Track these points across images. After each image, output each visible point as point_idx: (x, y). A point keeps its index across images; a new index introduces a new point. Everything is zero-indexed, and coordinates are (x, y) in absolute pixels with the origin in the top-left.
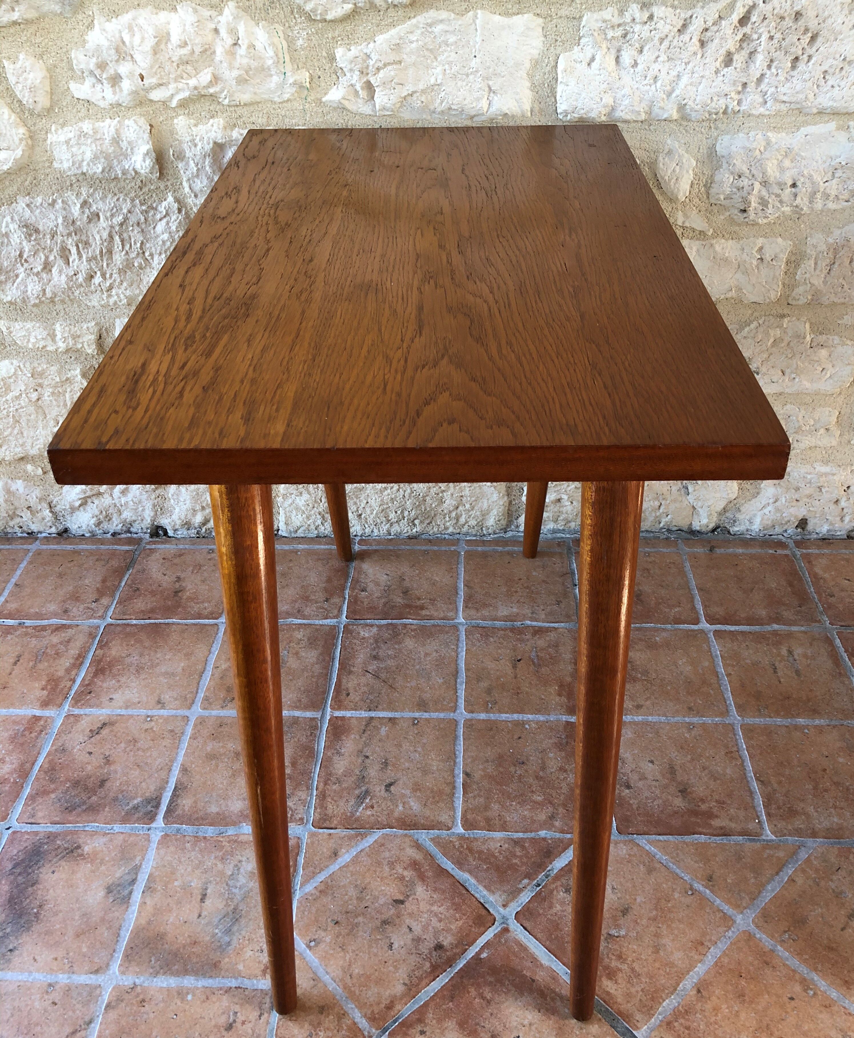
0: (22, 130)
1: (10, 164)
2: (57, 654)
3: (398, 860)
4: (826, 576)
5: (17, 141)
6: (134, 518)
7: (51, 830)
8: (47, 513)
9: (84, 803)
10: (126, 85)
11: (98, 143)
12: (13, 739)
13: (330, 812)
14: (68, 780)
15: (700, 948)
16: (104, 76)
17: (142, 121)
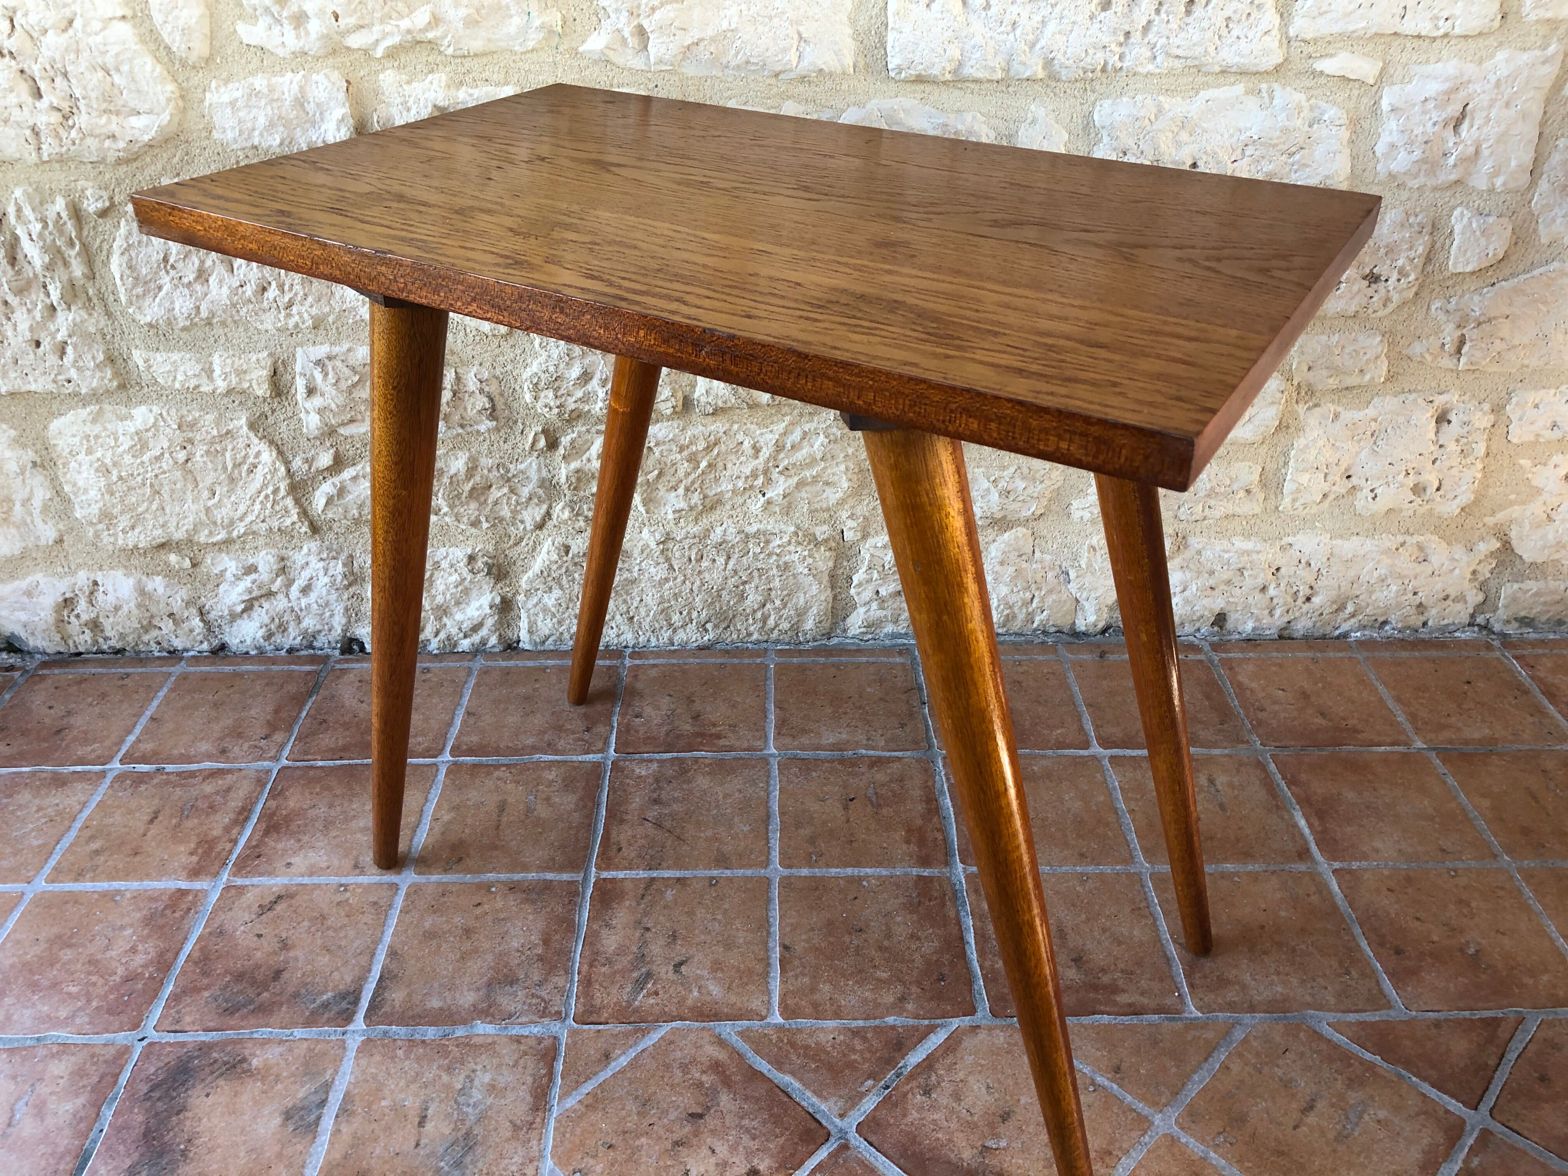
0: (171, 87)
1: (153, 133)
2: (211, 807)
3: (694, 1061)
4: (1254, 685)
5: (163, 102)
6: (318, 627)
7: (203, 1039)
8: (197, 622)
9: (251, 1002)
10: (315, 27)
11: (275, 105)
12: (148, 921)
13: (597, 1002)
14: (227, 972)
15: (1107, 1159)
16: (285, 14)
17: (336, 76)
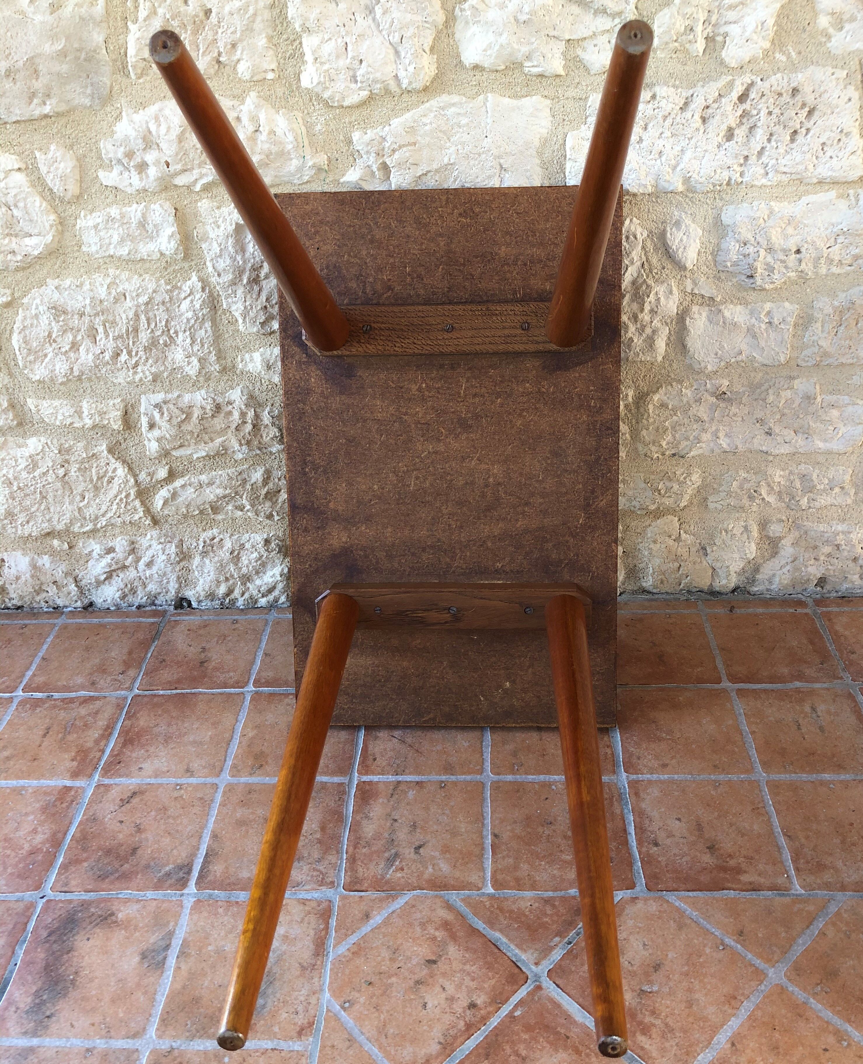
0: (53, 217)
1: (41, 249)
2: (86, 725)
3: (430, 921)
4: (847, 633)
5: (48, 227)
6: (159, 590)
7: (84, 898)
8: (73, 587)
9: (117, 870)
10: (152, 172)
11: (125, 227)
12: (44, 809)
13: (360, 874)
14: (100, 848)
15: (733, 1002)
16: (132, 164)
17: (167, 205)
